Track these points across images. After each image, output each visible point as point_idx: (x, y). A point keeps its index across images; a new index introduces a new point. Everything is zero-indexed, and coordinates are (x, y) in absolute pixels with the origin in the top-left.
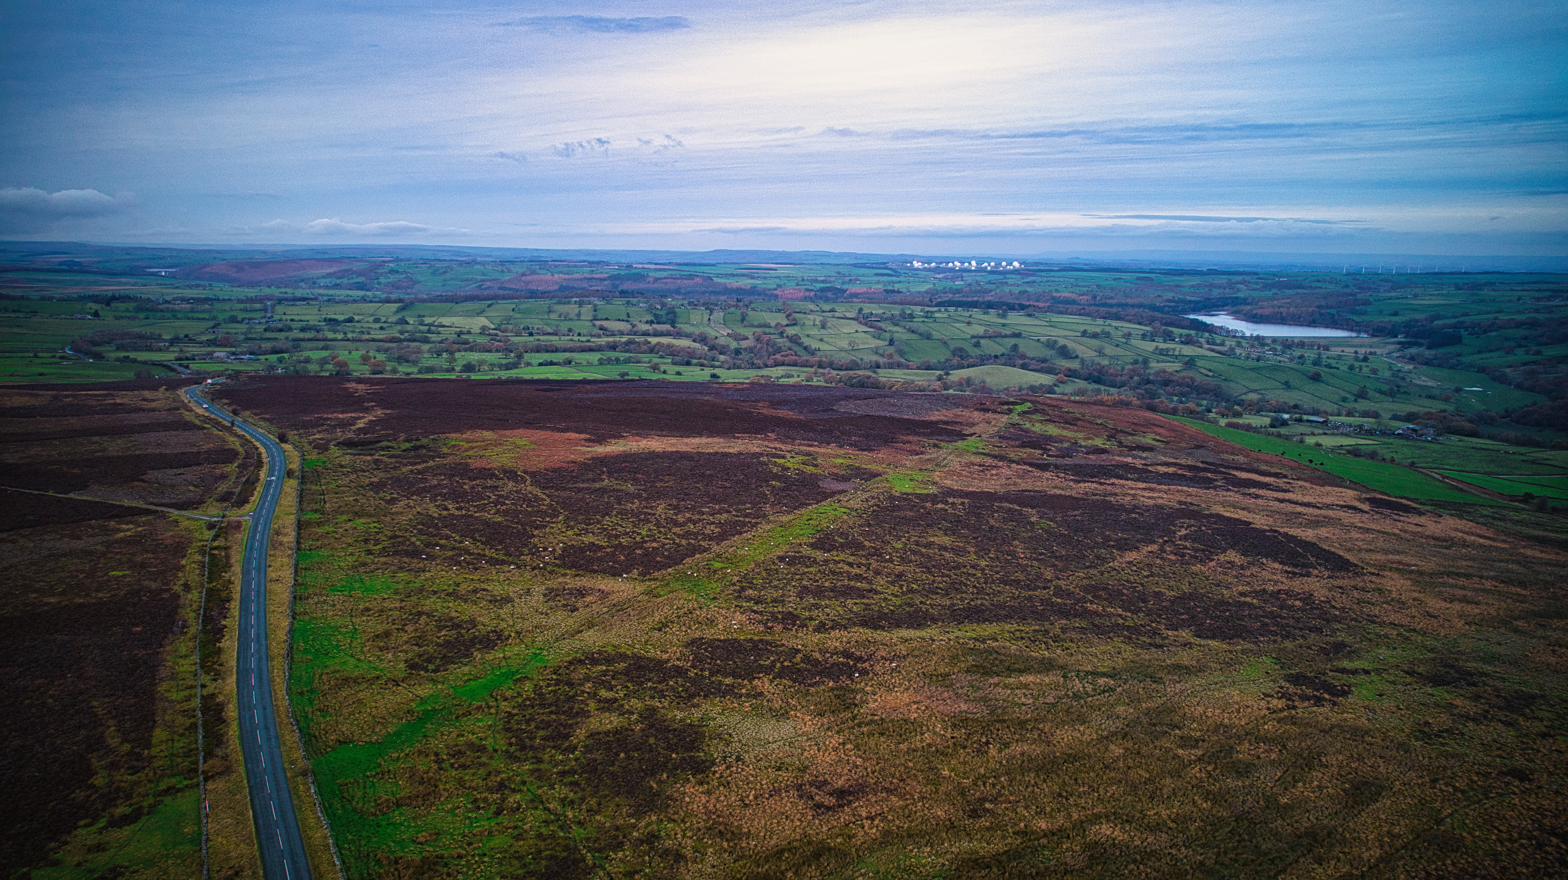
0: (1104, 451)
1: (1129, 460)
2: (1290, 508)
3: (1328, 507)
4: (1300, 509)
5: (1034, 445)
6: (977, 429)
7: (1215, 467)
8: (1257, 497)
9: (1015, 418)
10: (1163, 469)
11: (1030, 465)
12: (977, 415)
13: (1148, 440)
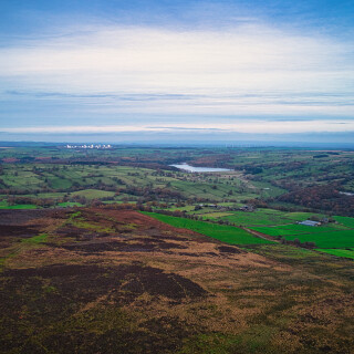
0: (106, 235)
1: (118, 239)
2: (184, 258)
3: (202, 255)
4: (189, 258)
5: (72, 235)
6: (47, 229)
7: (156, 239)
8: (172, 253)
9: (70, 220)
10: (132, 242)
11: (65, 247)
12: (51, 221)
13: (130, 227)
